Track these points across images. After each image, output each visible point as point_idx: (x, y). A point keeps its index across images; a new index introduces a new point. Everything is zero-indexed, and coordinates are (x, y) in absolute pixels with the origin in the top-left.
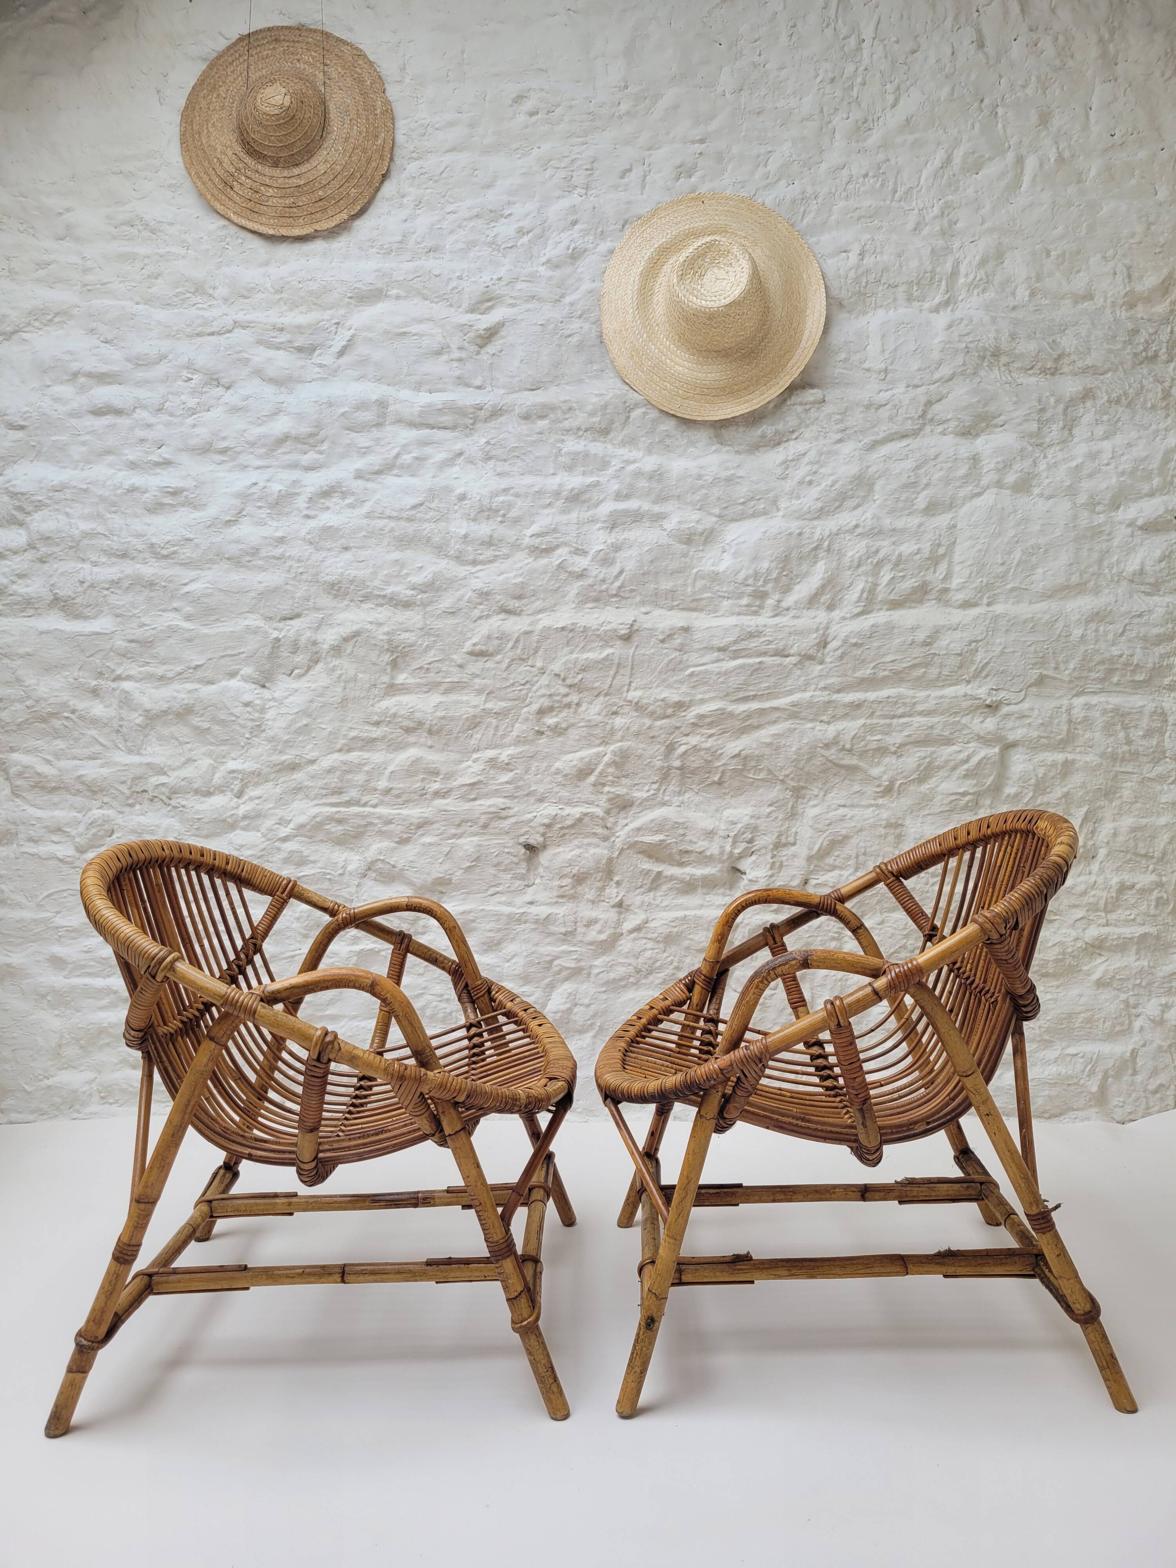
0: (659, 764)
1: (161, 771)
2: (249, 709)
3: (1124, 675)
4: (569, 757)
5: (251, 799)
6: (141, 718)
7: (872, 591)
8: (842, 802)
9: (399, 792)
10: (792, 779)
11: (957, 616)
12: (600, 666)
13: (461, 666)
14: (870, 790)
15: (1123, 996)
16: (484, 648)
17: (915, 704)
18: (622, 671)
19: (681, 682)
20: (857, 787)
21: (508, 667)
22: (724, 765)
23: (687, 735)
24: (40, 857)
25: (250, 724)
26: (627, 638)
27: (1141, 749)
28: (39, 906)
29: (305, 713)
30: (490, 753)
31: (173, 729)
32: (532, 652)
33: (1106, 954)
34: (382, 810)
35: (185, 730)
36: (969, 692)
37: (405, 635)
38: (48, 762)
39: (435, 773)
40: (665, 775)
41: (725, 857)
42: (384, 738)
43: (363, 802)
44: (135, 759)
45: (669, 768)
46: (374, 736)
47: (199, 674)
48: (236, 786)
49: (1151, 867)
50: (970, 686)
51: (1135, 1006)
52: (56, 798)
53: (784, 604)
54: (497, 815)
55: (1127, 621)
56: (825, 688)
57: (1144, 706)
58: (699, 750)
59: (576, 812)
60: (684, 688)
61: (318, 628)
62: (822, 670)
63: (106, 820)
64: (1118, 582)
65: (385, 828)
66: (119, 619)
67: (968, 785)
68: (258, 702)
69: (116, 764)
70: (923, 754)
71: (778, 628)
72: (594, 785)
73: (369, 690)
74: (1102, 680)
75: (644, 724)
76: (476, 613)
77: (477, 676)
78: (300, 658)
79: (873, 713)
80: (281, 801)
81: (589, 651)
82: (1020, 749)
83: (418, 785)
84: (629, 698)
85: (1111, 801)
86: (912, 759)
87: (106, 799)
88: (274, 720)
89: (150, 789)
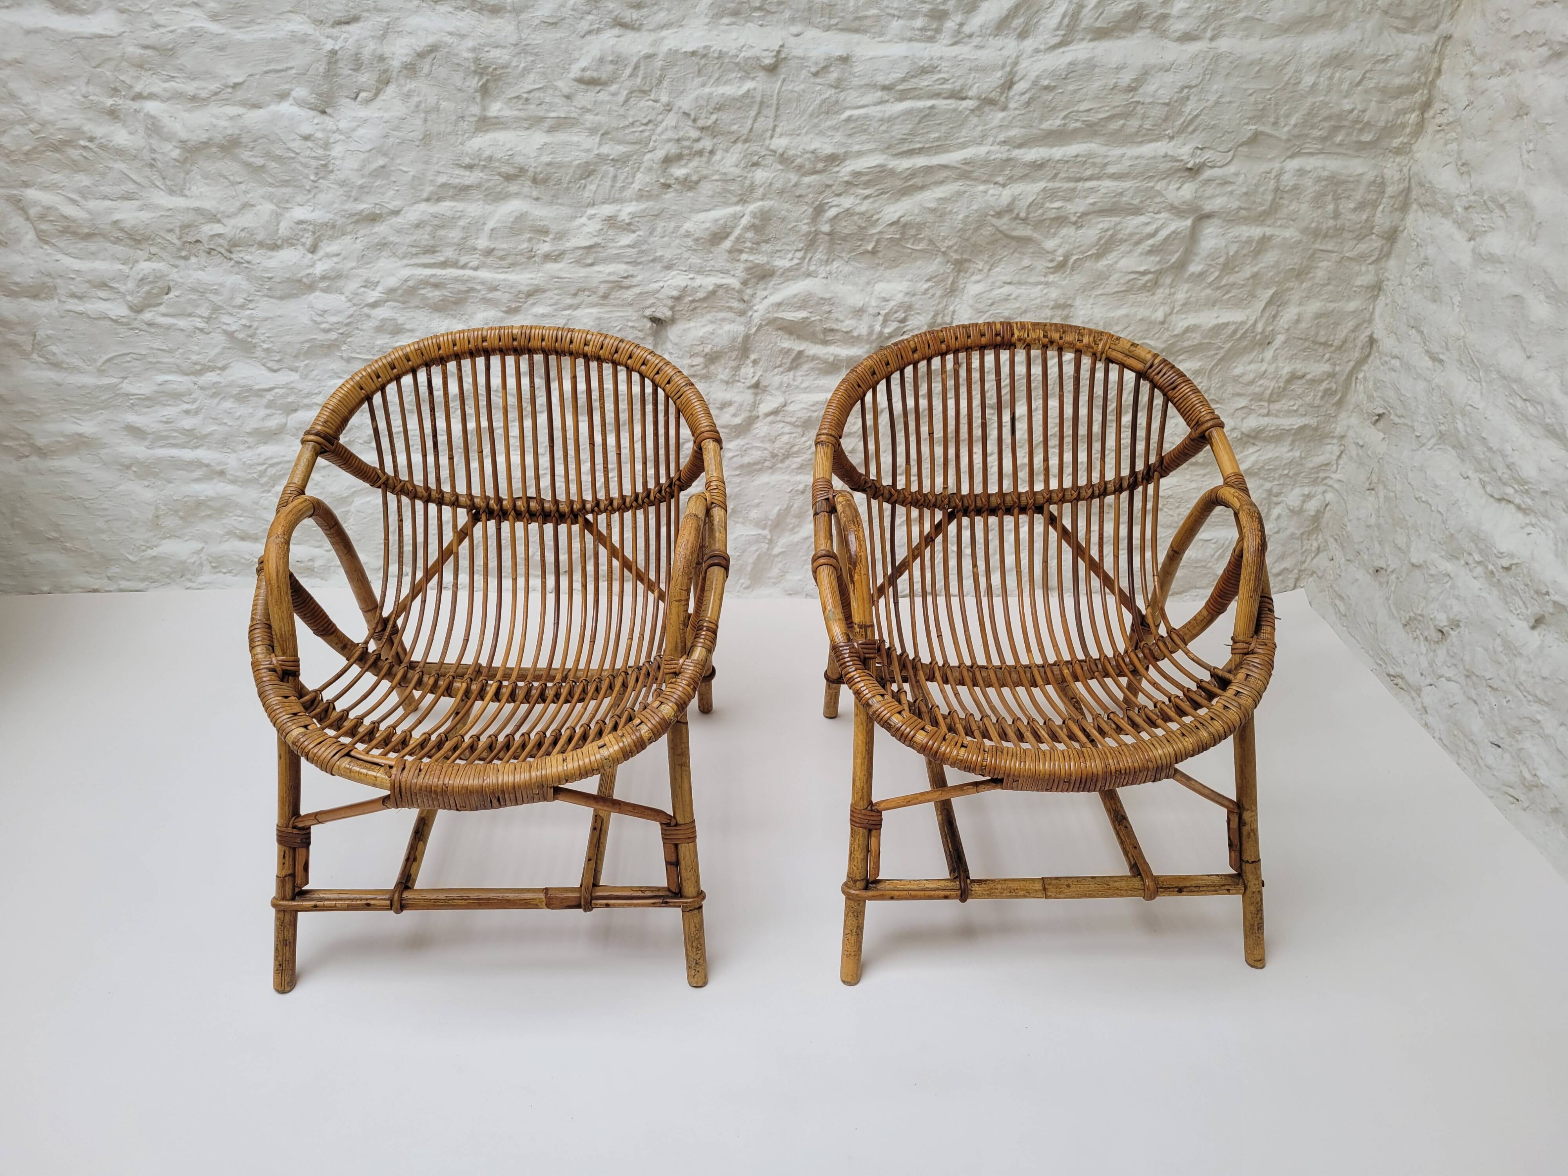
0: (805, 228)
1: (214, 218)
2: (309, 144)
3: (1349, 134)
4: (701, 216)
5: (328, 256)
6: (178, 151)
7: (1075, 16)
8: (1008, 279)
9: (502, 253)
10: (956, 251)
11: (1173, 52)
12: (739, 104)
13: (568, 97)
14: (1041, 265)
15: (1268, 485)
16: (595, 75)
17: (1106, 164)
18: (765, 112)
19: (835, 128)
20: (1026, 262)
21: (626, 101)
22: (880, 232)
23: (839, 195)
24: (89, 317)
25: (314, 163)
26: (772, 69)
27: (1348, 224)
28: (101, 372)
29: (380, 151)
30: (608, 210)
31: (219, 165)
32: (655, 82)
33: (1260, 444)
34: (485, 274)
35: (235, 167)
36: (1170, 153)
37: (495, 53)
38: (74, 202)
39: (544, 231)
40: (811, 242)
41: (874, 337)
42: (478, 186)
43: (461, 263)
44: (179, 202)
45: (817, 233)
46: (467, 183)
47: (240, 94)
48: (308, 240)
49: (1327, 356)
50: (1172, 144)
51: (1277, 495)
52: (92, 246)
53: (967, 29)
54: (619, 285)
55: (1369, 67)
56: (1004, 142)
57: (1362, 174)
58: (852, 215)
59: (709, 282)
60: (838, 137)
61: (383, 37)
62: (1003, 118)
63: (159, 277)
64: (1369, 13)
65: (490, 296)
66: (125, 16)
67: (1150, 263)
68: (319, 135)
69: (157, 207)
70: (1105, 225)
71: (956, 62)
72: (730, 252)
73: (456, 123)
74: (1323, 139)
75: (789, 180)
76: (584, 25)
77: (589, 111)
78: (366, 78)
79: (1056, 175)
80: (363, 259)
81: (725, 83)
82: (1215, 221)
83: (525, 245)
84: (772, 147)
85: (1302, 283)
86: (1091, 233)
87: (154, 250)
88: (343, 158)
89: (205, 240)
